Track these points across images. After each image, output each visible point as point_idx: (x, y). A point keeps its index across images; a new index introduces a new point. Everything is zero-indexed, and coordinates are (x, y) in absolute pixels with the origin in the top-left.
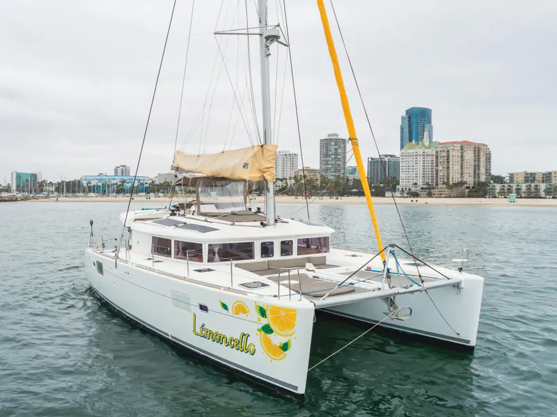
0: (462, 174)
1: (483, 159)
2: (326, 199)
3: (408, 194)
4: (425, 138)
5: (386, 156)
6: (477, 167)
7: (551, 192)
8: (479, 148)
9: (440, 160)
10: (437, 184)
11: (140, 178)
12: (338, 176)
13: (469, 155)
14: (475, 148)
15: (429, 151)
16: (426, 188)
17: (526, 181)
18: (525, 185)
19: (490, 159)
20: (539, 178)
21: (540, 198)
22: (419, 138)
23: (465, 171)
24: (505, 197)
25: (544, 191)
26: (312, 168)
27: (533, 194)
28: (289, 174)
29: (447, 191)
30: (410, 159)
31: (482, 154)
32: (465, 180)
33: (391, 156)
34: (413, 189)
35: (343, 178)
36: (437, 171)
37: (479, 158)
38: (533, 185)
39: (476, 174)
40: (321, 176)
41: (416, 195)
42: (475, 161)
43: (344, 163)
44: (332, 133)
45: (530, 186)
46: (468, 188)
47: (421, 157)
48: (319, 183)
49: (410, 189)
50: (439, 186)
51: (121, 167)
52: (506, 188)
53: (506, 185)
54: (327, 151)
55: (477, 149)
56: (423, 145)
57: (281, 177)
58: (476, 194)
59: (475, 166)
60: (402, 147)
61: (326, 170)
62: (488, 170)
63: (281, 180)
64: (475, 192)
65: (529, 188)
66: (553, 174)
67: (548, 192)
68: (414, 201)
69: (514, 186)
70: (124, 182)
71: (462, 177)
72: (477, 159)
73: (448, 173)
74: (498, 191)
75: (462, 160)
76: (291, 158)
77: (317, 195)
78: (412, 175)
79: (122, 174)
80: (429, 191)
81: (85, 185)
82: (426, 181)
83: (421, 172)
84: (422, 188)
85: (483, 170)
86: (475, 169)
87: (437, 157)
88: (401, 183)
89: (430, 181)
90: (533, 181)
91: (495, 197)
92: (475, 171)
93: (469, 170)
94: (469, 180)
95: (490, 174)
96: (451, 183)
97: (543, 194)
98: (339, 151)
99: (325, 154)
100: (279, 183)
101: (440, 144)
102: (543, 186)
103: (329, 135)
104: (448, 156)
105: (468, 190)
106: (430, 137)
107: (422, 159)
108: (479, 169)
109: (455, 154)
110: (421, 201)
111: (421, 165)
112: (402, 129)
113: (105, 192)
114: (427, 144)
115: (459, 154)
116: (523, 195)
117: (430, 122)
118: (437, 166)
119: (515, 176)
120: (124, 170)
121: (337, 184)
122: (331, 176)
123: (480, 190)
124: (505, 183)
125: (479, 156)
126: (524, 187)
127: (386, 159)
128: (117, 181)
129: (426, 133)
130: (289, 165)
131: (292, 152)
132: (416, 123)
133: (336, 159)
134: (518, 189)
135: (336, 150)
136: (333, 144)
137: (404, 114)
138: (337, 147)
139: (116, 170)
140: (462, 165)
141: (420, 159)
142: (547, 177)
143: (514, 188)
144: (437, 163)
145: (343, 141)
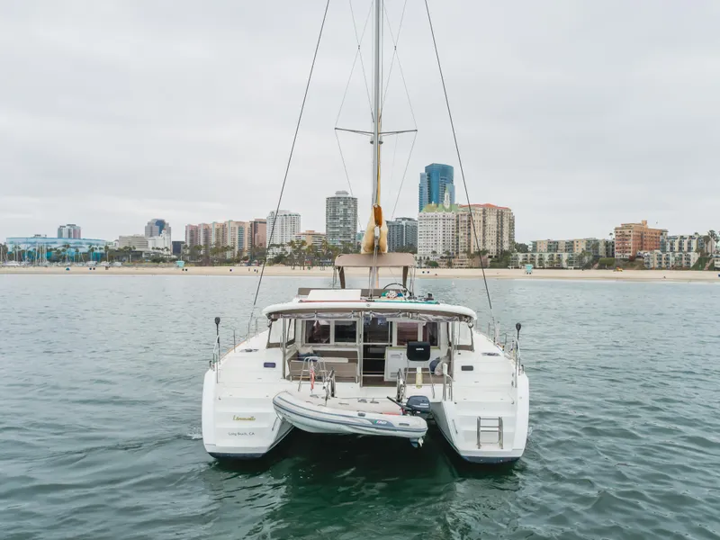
0: (484, 241)
1: (506, 225)
3: (426, 264)
4: (446, 199)
5: (404, 219)
6: (500, 234)
7: (572, 262)
8: (502, 213)
9: (461, 225)
10: (457, 253)
11: (93, 242)
12: (346, 242)
13: (492, 220)
14: (498, 212)
15: (450, 215)
16: (446, 257)
17: (549, 250)
18: (548, 254)
19: (513, 225)
20: (562, 247)
21: (563, 268)
22: (439, 200)
23: (488, 238)
25: (567, 261)
26: (317, 232)
27: (556, 265)
28: (289, 238)
29: (468, 261)
30: (429, 223)
31: (505, 219)
32: (487, 248)
33: (409, 219)
34: (432, 259)
36: (458, 237)
37: (502, 224)
38: (555, 254)
39: (499, 242)
41: (434, 265)
42: (498, 227)
43: (355, 228)
44: (341, 190)
45: (553, 255)
46: (490, 257)
47: (442, 221)
48: (324, 250)
49: (428, 258)
50: (460, 255)
51: (68, 227)
52: (529, 258)
53: (529, 254)
54: (335, 211)
55: (501, 214)
56: (444, 207)
57: (278, 243)
58: (497, 264)
59: (498, 232)
60: (420, 210)
61: (334, 235)
62: (511, 237)
63: (278, 246)
64: (498, 261)
65: (551, 258)
66: (575, 243)
67: (570, 262)
68: (426, 273)
69: (537, 255)
70: (67, 246)
71: (484, 245)
72: (500, 225)
73: (469, 241)
74: (521, 260)
75: (484, 226)
76: (294, 219)
77: (320, 264)
78: (431, 242)
79: (69, 237)
80: (449, 260)
81: (10, 250)
82: (447, 248)
83: (441, 239)
84: (442, 257)
85: (506, 238)
86: (498, 236)
87: (458, 222)
88: (419, 251)
89: (451, 249)
90: (556, 250)
91: (518, 268)
92: (498, 239)
93: (491, 238)
94: (492, 248)
95: (514, 242)
96: (472, 252)
97: (565, 264)
98: (349, 212)
99: (332, 216)
100: (275, 250)
101: (462, 206)
102: (565, 256)
103: (337, 193)
104: (470, 221)
105: (490, 260)
106: (452, 197)
107: (442, 224)
108: (502, 236)
109: (477, 218)
110: (443, 272)
111: (442, 230)
112: (421, 189)
114: (447, 207)
115: (481, 219)
116: (546, 265)
117: (451, 181)
118: (458, 232)
119: (539, 245)
120: (74, 231)
122: (338, 242)
123: (503, 260)
124: (527, 251)
125: (502, 221)
126: (546, 257)
127: (404, 223)
128: (59, 246)
129: (447, 194)
130: (289, 229)
131: (293, 211)
132: (436, 181)
133: (345, 222)
134: (541, 259)
135: (345, 210)
136: (342, 203)
137: (424, 171)
138: (346, 207)
139: (60, 230)
140: (484, 231)
141: (440, 224)
142: (570, 246)
143: (537, 257)
144: (458, 228)
145: (355, 201)
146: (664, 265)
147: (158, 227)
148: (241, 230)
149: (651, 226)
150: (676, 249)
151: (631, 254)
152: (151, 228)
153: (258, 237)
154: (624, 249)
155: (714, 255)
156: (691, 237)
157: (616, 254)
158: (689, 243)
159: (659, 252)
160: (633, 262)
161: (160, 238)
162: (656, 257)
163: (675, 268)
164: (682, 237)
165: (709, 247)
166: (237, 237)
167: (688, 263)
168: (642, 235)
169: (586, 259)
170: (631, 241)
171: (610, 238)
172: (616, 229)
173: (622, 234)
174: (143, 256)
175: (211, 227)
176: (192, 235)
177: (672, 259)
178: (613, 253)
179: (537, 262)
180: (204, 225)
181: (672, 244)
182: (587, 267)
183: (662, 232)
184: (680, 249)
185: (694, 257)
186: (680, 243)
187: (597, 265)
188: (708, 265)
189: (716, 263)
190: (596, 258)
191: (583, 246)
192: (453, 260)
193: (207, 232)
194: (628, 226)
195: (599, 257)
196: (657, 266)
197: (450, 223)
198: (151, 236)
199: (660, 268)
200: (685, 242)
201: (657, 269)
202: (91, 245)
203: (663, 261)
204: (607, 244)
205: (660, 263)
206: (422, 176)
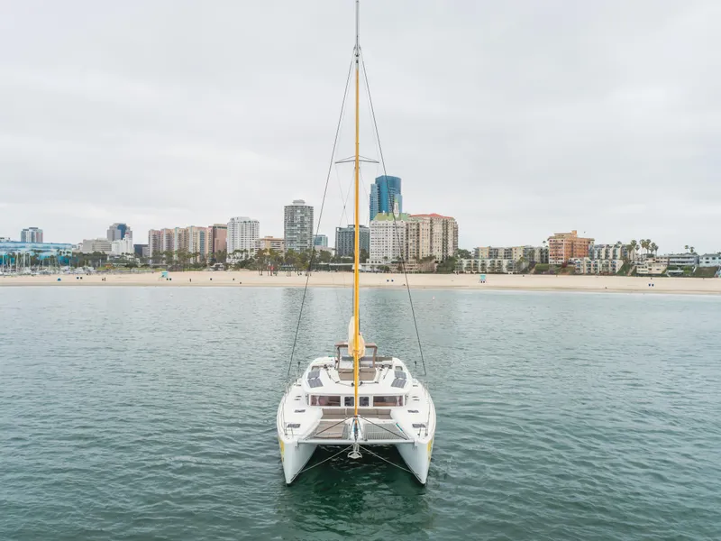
0: (431, 248)
1: (451, 233)
4: (395, 209)
6: (445, 242)
9: (411, 233)
10: (407, 258)
11: (60, 246)
12: (304, 247)
13: (438, 229)
14: (443, 221)
15: (399, 223)
16: (396, 262)
17: (490, 257)
18: (489, 260)
19: (457, 233)
20: (502, 253)
21: (503, 273)
22: (389, 209)
23: (434, 245)
24: (472, 273)
25: (507, 267)
26: (275, 238)
27: (497, 270)
28: (249, 243)
29: (417, 266)
30: (380, 230)
31: (450, 227)
32: (434, 254)
33: (360, 226)
34: (383, 263)
35: (310, 249)
36: (407, 244)
37: (447, 232)
38: (496, 260)
39: (445, 249)
40: (286, 247)
41: (386, 270)
42: (443, 235)
43: (311, 232)
44: (298, 199)
45: (494, 261)
46: (436, 262)
47: (392, 229)
48: (283, 255)
49: (380, 263)
50: (410, 260)
51: (31, 231)
52: (472, 263)
53: (473, 260)
54: (292, 219)
55: (446, 223)
56: (393, 216)
57: (239, 248)
58: (445, 269)
59: (443, 239)
60: (371, 219)
61: (292, 241)
62: (455, 244)
63: (242, 252)
64: (444, 266)
65: (493, 264)
66: (514, 250)
67: (510, 267)
68: (390, 282)
69: (480, 261)
71: (431, 251)
72: (445, 234)
73: (418, 247)
74: (465, 266)
75: (431, 234)
76: (252, 225)
77: (284, 270)
78: (383, 247)
79: (33, 241)
80: (400, 266)
82: (397, 254)
83: (391, 246)
84: (393, 262)
85: (450, 244)
86: (443, 243)
87: (407, 230)
88: (370, 256)
89: (400, 254)
90: (496, 256)
91: (462, 272)
92: (443, 246)
93: (438, 245)
94: (438, 254)
95: (457, 248)
96: (421, 258)
97: (505, 270)
98: (306, 219)
99: (290, 223)
100: (238, 255)
101: (411, 216)
102: (505, 262)
103: (295, 202)
104: (418, 230)
105: (436, 265)
106: (400, 207)
107: (392, 231)
108: (447, 243)
109: (425, 227)
111: (392, 237)
112: (371, 197)
114: (397, 215)
115: (429, 228)
116: (488, 270)
117: (399, 192)
118: (407, 239)
119: (481, 252)
120: (36, 235)
121: (304, 259)
122: (296, 248)
123: (448, 265)
124: (470, 257)
125: (447, 229)
126: (488, 262)
129: (396, 204)
130: (248, 233)
131: (252, 219)
132: (386, 193)
133: (302, 229)
134: (483, 265)
135: (302, 218)
136: (299, 211)
137: (374, 183)
138: (303, 215)
139: (24, 234)
140: (431, 238)
141: (391, 231)
142: (508, 253)
143: (480, 263)
144: (407, 236)
145: (311, 209)
146: (592, 271)
147: (120, 231)
148: (202, 235)
149: (580, 235)
150: (603, 257)
151: (563, 261)
152: (114, 232)
153: (218, 241)
154: (557, 256)
155: (636, 262)
156: (616, 246)
157: (550, 260)
158: (614, 251)
159: (588, 259)
160: (565, 268)
161: (122, 241)
162: (585, 264)
163: (602, 274)
164: (608, 246)
165: (631, 255)
166: (199, 242)
167: (614, 269)
168: (572, 244)
169: (524, 265)
170: (563, 249)
171: (543, 246)
172: (551, 238)
173: (555, 242)
174: (108, 259)
175: (174, 232)
176: (155, 240)
177: (600, 265)
178: (547, 260)
179: (480, 267)
180: (166, 229)
181: (599, 252)
182: (525, 272)
183: (589, 241)
184: (607, 256)
185: (619, 264)
186: (607, 252)
187: (533, 270)
188: (631, 271)
189: (638, 269)
190: (532, 264)
191: (520, 253)
192: (403, 265)
193: (170, 237)
194: (561, 236)
195: (536, 263)
196: (587, 272)
197: (400, 231)
198: (113, 240)
199: (589, 274)
200: (611, 251)
201: (587, 274)
202: (59, 249)
203: (592, 267)
204: (541, 251)
205: (590, 269)
206: (372, 186)
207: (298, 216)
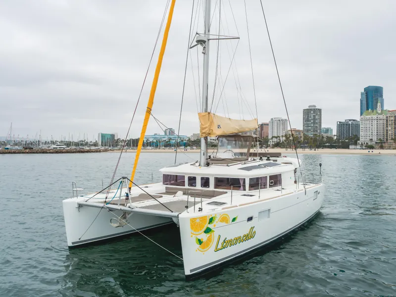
2: (307, 151)
3: (366, 147)
4: (378, 107)
5: (350, 120)
9: (390, 123)
10: (387, 140)
11: (181, 137)
12: (315, 134)
15: (381, 117)
16: (379, 143)
22: (374, 108)
26: (297, 129)
28: (282, 133)
29: (394, 145)
30: (367, 122)
33: (354, 120)
34: (370, 144)
35: (319, 135)
36: (387, 130)
40: (304, 134)
41: (371, 147)
43: (320, 125)
47: (376, 121)
48: (302, 139)
49: (367, 143)
50: (389, 141)
51: (169, 130)
54: (308, 117)
56: (377, 113)
57: (276, 135)
60: (361, 114)
63: (276, 137)
68: (371, 152)
70: (170, 139)
76: (283, 122)
77: (301, 147)
78: (369, 133)
79: (170, 135)
80: (381, 145)
82: (379, 137)
83: (376, 132)
84: (376, 143)
87: (387, 121)
88: (361, 139)
89: (382, 137)
98: (317, 117)
99: (306, 119)
100: (275, 140)
101: (389, 111)
103: (309, 107)
104: (395, 120)
106: (382, 106)
110: (376, 151)
111: (375, 126)
112: (361, 101)
113: (157, 146)
114: (380, 112)
117: (381, 96)
118: (387, 127)
120: (171, 131)
121: (315, 140)
122: (310, 134)
127: (350, 122)
128: (166, 139)
129: (379, 104)
130: (281, 127)
131: (283, 118)
132: (372, 97)
133: (314, 123)
135: (314, 116)
136: (312, 112)
137: (363, 91)
138: (315, 114)
139: (166, 132)
144: (387, 125)
145: (320, 110)
153: (264, 132)
192: (384, 144)
197: (382, 122)
206: (362, 94)
207: (312, 115)
